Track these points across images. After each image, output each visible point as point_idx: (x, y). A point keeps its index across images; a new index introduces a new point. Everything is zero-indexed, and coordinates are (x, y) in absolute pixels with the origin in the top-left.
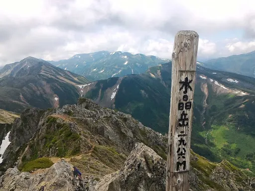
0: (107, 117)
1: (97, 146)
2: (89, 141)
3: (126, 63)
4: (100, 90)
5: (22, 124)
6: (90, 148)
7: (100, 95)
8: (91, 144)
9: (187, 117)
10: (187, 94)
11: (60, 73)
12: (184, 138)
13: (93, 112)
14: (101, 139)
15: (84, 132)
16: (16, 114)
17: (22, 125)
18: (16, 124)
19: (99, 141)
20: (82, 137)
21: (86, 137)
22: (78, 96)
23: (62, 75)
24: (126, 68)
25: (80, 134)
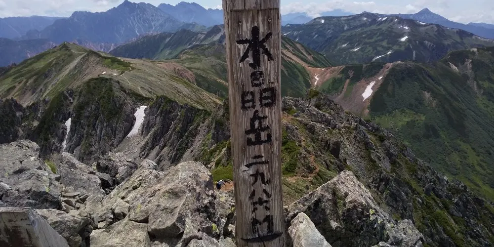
0: (349, 128)
1: (324, 169)
2: (312, 158)
3: (403, 39)
4: (348, 81)
5: (224, 114)
6: (310, 170)
7: (345, 90)
8: (315, 164)
9: (266, 123)
10: (262, 69)
11: (288, 46)
12: (264, 169)
13: (327, 115)
14: (332, 160)
15: (306, 144)
16: (219, 99)
17: (223, 116)
18: (217, 112)
19: (328, 163)
20: (302, 150)
21: (309, 153)
22: (308, 85)
23: (291, 49)
24: (403, 48)
25: (300, 146)
